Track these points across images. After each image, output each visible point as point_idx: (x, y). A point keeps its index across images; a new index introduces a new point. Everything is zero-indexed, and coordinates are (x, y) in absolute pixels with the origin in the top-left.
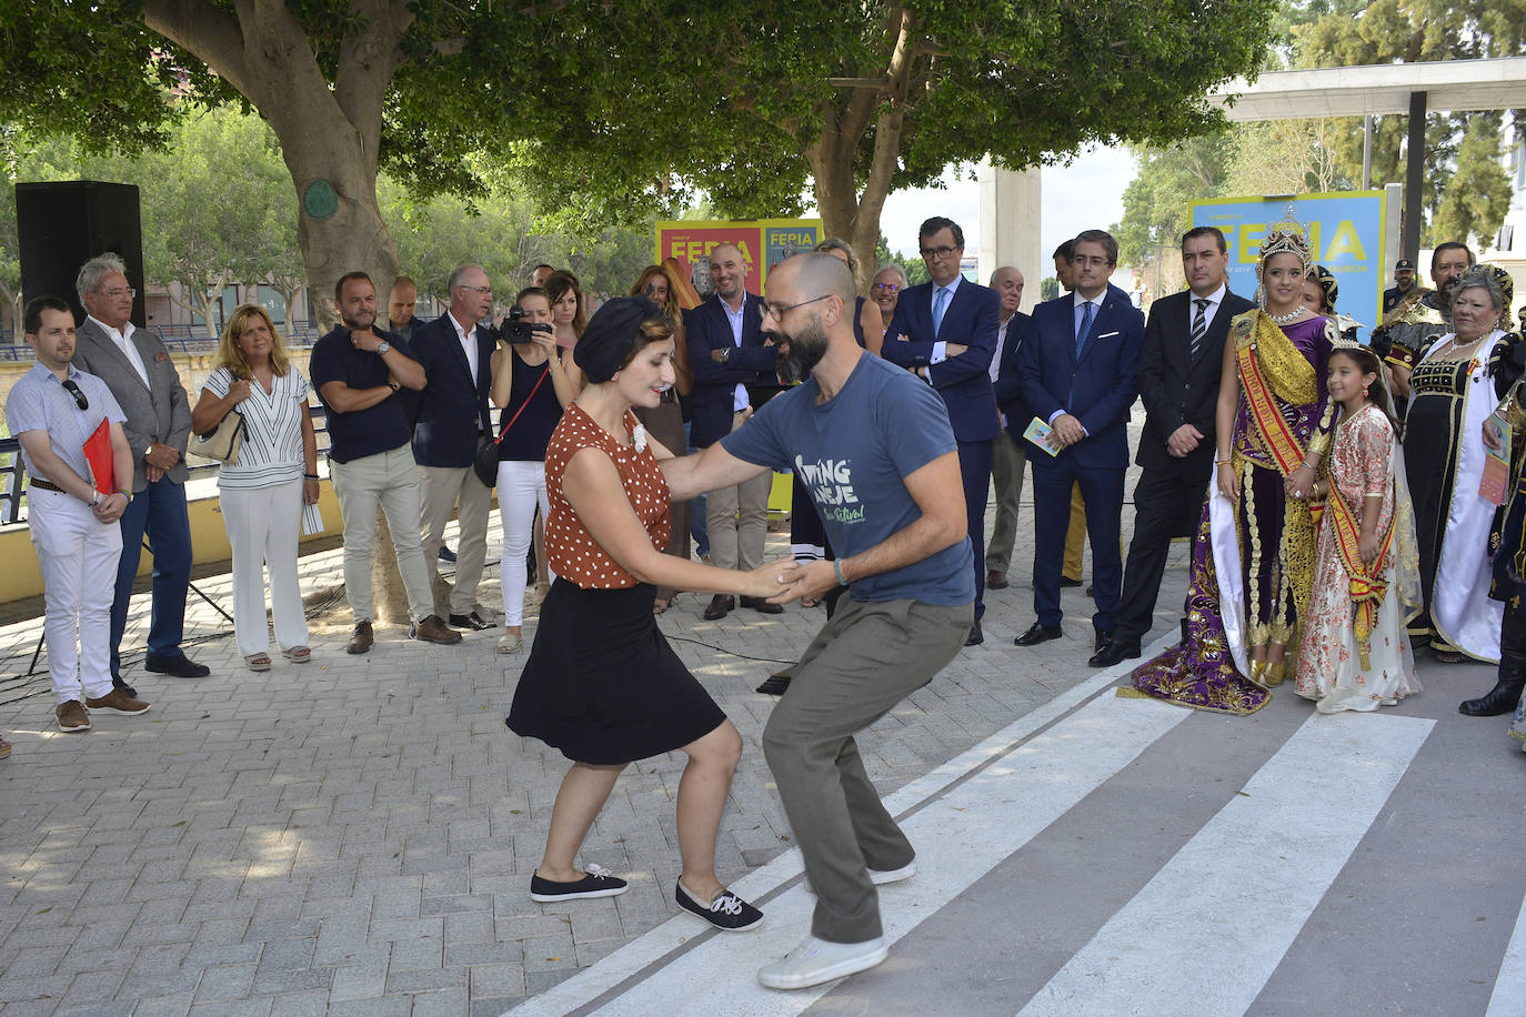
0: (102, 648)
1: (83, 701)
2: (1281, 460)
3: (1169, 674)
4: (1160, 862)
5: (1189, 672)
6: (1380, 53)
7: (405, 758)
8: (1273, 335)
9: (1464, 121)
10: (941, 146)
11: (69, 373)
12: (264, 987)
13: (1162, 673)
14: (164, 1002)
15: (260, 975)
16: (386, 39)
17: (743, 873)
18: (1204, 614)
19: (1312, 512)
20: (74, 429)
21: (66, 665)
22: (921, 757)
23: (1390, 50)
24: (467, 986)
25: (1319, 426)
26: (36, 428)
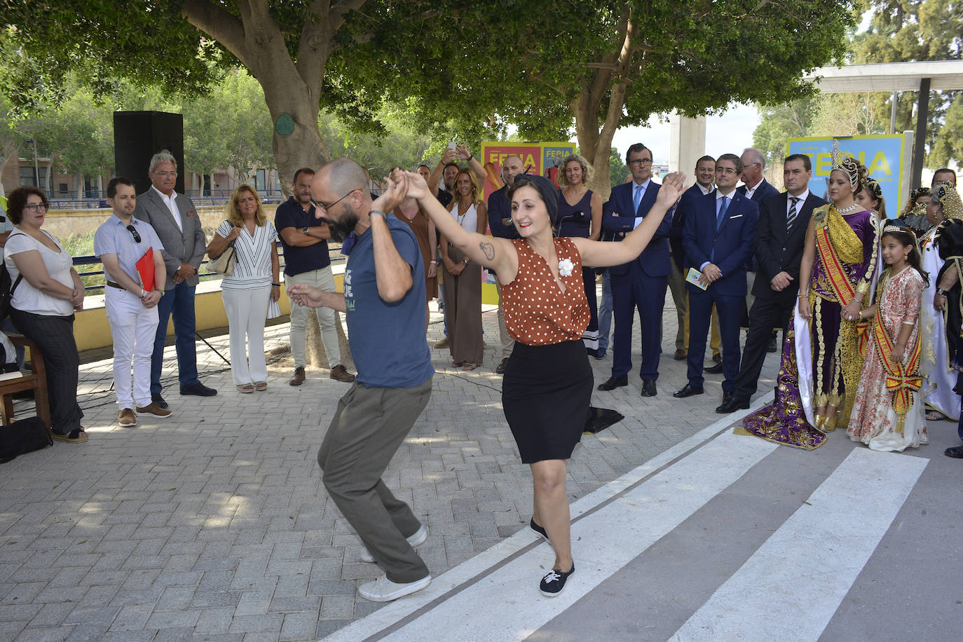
0: (146, 378)
1: (134, 409)
2: (841, 297)
3: (766, 422)
4: (754, 548)
5: (778, 421)
6: (904, 56)
7: (310, 453)
8: (838, 221)
9: (950, 96)
10: (648, 103)
11: (131, 221)
12: (199, 603)
13: (762, 421)
14: (136, 609)
15: (196, 594)
16: (326, 34)
17: (497, 542)
18: (788, 386)
19: (858, 329)
20: (133, 253)
21: (124, 388)
22: (613, 468)
23: (909, 54)
24: (318, 610)
25: (865, 277)
26: (110, 252)
